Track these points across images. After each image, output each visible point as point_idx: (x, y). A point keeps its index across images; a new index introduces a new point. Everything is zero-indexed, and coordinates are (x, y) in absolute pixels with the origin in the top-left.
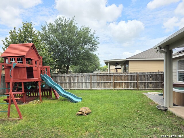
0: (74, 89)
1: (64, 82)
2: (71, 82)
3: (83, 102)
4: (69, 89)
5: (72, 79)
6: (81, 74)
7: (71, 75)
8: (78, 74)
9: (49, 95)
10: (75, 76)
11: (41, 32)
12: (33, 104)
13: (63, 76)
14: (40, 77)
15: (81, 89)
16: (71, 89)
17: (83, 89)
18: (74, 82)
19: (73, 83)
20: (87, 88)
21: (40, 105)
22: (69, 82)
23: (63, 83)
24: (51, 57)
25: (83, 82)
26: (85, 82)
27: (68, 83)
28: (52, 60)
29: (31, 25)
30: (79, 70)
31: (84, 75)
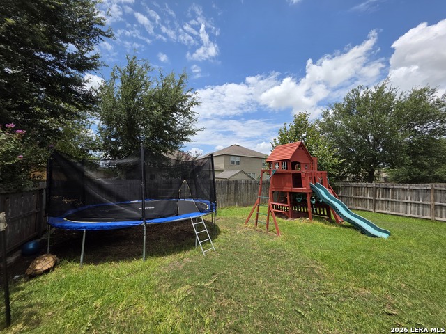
0: (384, 211)
1: (361, 197)
2: (377, 198)
3: (391, 240)
4: (371, 210)
5: (379, 194)
6: (403, 185)
7: (377, 186)
8: (393, 185)
9: (326, 214)
10: (386, 188)
11: (322, 120)
12: (300, 223)
13: (359, 187)
14: (309, 187)
15: (401, 214)
16: (377, 211)
17: (409, 215)
18: (383, 199)
19: (380, 202)
20: (420, 216)
21: (309, 225)
22: (372, 198)
23: (359, 198)
24: (334, 156)
25: (409, 201)
26: (413, 201)
27: (370, 200)
28: (336, 160)
29: (305, 116)
30: (405, 176)
31: (411, 188)
